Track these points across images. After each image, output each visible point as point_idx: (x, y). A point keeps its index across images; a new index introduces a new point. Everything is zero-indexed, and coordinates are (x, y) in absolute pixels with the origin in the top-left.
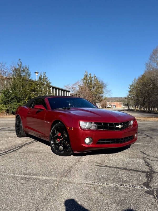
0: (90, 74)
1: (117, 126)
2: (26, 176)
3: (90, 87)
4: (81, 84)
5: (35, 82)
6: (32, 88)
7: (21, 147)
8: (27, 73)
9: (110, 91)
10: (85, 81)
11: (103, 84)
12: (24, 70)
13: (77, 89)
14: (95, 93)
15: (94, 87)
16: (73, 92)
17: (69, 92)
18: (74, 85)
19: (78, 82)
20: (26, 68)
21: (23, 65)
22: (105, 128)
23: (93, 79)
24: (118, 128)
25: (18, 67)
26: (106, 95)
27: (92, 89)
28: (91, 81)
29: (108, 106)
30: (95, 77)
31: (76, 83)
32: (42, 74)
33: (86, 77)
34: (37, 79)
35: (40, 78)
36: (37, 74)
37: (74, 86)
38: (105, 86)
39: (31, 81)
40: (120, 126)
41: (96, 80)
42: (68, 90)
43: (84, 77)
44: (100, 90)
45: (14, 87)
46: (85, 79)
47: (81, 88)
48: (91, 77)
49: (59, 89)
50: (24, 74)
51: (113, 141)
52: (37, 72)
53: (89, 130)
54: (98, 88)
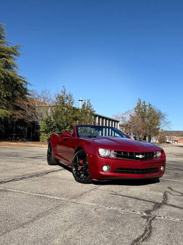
0: (144, 102)
1: (137, 156)
2: (40, 195)
3: (143, 118)
4: (133, 113)
5: (78, 110)
6: (74, 116)
7: (47, 173)
8: (70, 100)
9: (169, 123)
10: (137, 110)
11: (161, 114)
12: (67, 98)
13: (128, 119)
14: (150, 124)
15: (148, 117)
16: (123, 123)
17: (118, 122)
18: (124, 114)
19: (129, 111)
20: (70, 95)
21: (67, 92)
22: (124, 157)
23: (147, 108)
24: (138, 158)
25: (62, 94)
26: (163, 127)
27: (146, 120)
28: (145, 110)
29: (168, 141)
30: (150, 105)
31: (126, 113)
32: (86, 102)
33: (139, 105)
34: (80, 107)
35: (83, 106)
36: (80, 102)
37: (124, 116)
38: (163, 117)
39: (74, 109)
40: (141, 156)
41: (150, 109)
42: (117, 120)
43: (136, 105)
44: (156, 121)
45: (56, 115)
46: (138, 107)
47: (132, 118)
48: (145, 106)
49: (107, 119)
50: (67, 102)
51: (132, 171)
52: (81, 99)
53: (108, 157)
54: (154, 118)
